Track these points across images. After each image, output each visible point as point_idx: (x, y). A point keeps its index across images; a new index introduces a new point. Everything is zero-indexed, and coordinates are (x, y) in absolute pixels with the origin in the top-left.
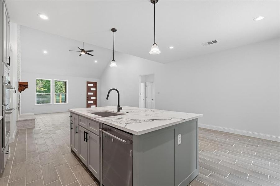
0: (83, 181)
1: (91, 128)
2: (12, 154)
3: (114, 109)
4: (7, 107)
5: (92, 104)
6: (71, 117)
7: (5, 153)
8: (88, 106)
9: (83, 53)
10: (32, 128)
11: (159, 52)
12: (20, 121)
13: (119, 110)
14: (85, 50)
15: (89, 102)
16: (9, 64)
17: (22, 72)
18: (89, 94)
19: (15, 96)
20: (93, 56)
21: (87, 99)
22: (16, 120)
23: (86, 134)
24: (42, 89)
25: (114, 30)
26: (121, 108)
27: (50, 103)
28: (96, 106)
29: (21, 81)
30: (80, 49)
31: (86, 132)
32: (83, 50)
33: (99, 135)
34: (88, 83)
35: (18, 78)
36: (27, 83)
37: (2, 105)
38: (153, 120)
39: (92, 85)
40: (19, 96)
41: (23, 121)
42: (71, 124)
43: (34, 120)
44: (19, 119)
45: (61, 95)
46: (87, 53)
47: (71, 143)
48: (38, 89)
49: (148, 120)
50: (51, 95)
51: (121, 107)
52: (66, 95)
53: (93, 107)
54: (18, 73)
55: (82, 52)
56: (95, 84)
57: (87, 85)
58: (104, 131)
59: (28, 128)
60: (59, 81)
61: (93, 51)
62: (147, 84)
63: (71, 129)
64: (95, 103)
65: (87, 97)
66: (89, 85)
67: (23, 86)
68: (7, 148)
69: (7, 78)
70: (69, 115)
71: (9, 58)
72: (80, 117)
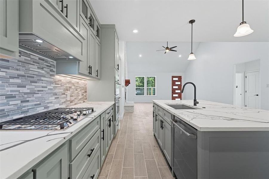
0: (159, 161)
1: (166, 118)
2: (121, 127)
3: (191, 103)
4: (117, 96)
5: (176, 97)
6: (154, 107)
7: (116, 125)
8: (174, 98)
9: (167, 51)
10: (132, 113)
11: (251, 31)
12: (126, 106)
13: (195, 105)
14: (169, 48)
15: (174, 95)
16: (118, 69)
17: (128, 72)
18: (174, 87)
19: (123, 89)
20: (176, 51)
21: (172, 93)
22: (124, 106)
23: (162, 122)
24: (140, 84)
25: (192, 22)
26: (198, 103)
27: (144, 95)
28: (181, 99)
29: (127, 79)
30: (165, 48)
31: (162, 121)
32: (167, 48)
33: (171, 125)
34: (173, 77)
35: (125, 77)
36: (129, 80)
37: (114, 95)
38: (232, 119)
39: (177, 79)
40: (126, 89)
41: (128, 106)
42: (153, 112)
43: (133, 106)
44: (126, 105)
45: (152, 89)
46: (171, 49)
47: (154, 129)
48: (138, 84)
49: (224, 118)
50: (145, 89)
51: (197, 101)
52: (155, 88)
53: (178, 100)
54: (125, 74)
55: (166, 49)
56: (180, 78)
57: (172, 79)
58: (173, 122)
59: (130, 112)
60: (150, 77)
61: (176, 47)
62: (247, 75)
63: (153, 116)
64: (180, 97)
65: (172, 91)
66: (174, 79)
67: (127, 82)
68: (117, 122)
69: (117, 78)
70: (152, 105)
71: (118, 65)
72: (159, 108)
